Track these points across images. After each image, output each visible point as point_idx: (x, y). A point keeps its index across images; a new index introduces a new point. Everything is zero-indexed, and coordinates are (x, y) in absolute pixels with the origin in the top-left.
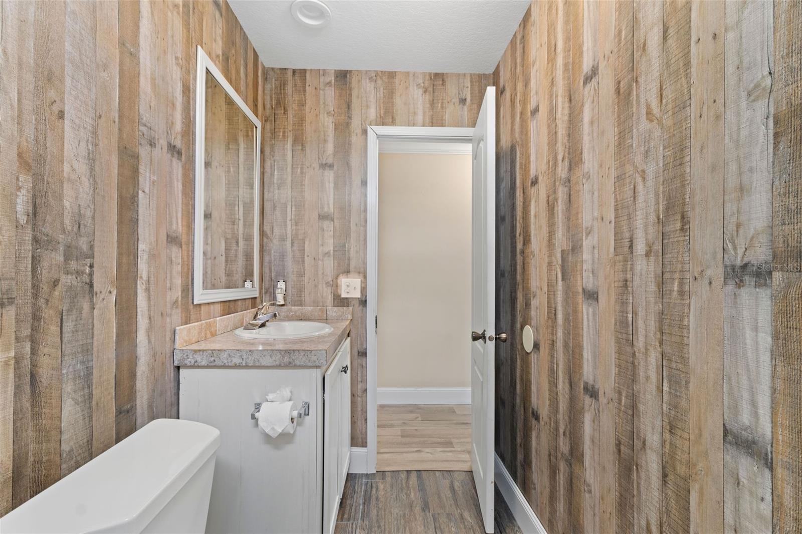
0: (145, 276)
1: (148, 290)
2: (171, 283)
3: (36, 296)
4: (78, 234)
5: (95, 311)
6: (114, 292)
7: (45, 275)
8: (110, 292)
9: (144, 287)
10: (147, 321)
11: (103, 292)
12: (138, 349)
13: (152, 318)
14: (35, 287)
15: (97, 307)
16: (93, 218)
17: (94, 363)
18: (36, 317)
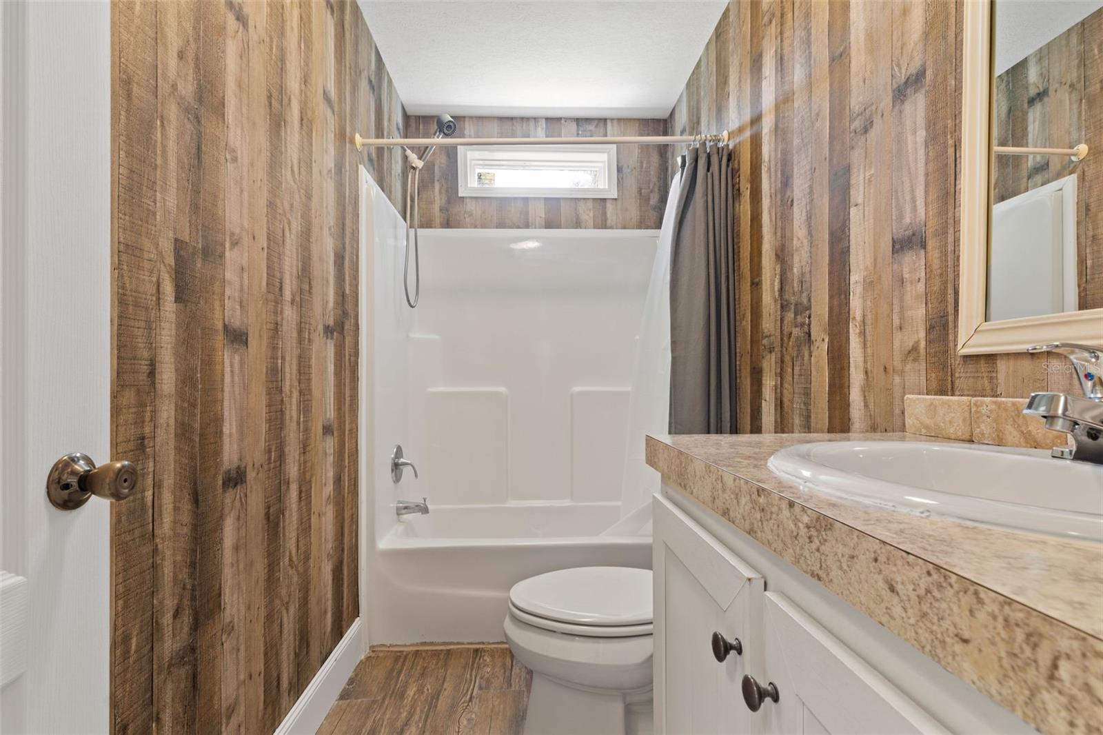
0: (859, 317)
1: (863, 333)
2: (902, 318)
3: (782, 346)
4: (801, 292)
5: (812, 359)
6: (827, 340)
7: (785, 332)
8: (823, 340)
9: (858, 331)
10: (862, 376)
11: (818, 340)
12: (851, 410)
13: (869, 372)
14: (782, 339)
15: (813, 354)
16: (810, 272)
17: (811, 407)
18: (782, 361)
